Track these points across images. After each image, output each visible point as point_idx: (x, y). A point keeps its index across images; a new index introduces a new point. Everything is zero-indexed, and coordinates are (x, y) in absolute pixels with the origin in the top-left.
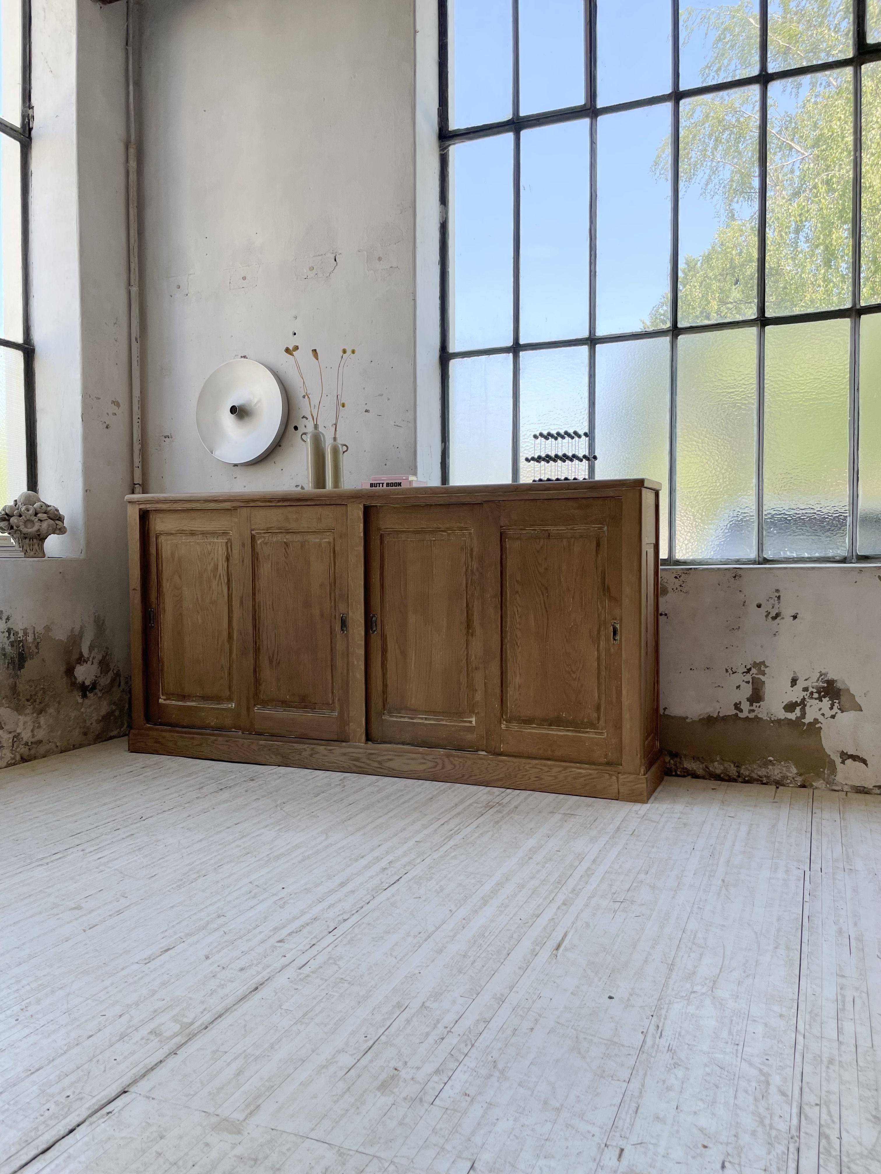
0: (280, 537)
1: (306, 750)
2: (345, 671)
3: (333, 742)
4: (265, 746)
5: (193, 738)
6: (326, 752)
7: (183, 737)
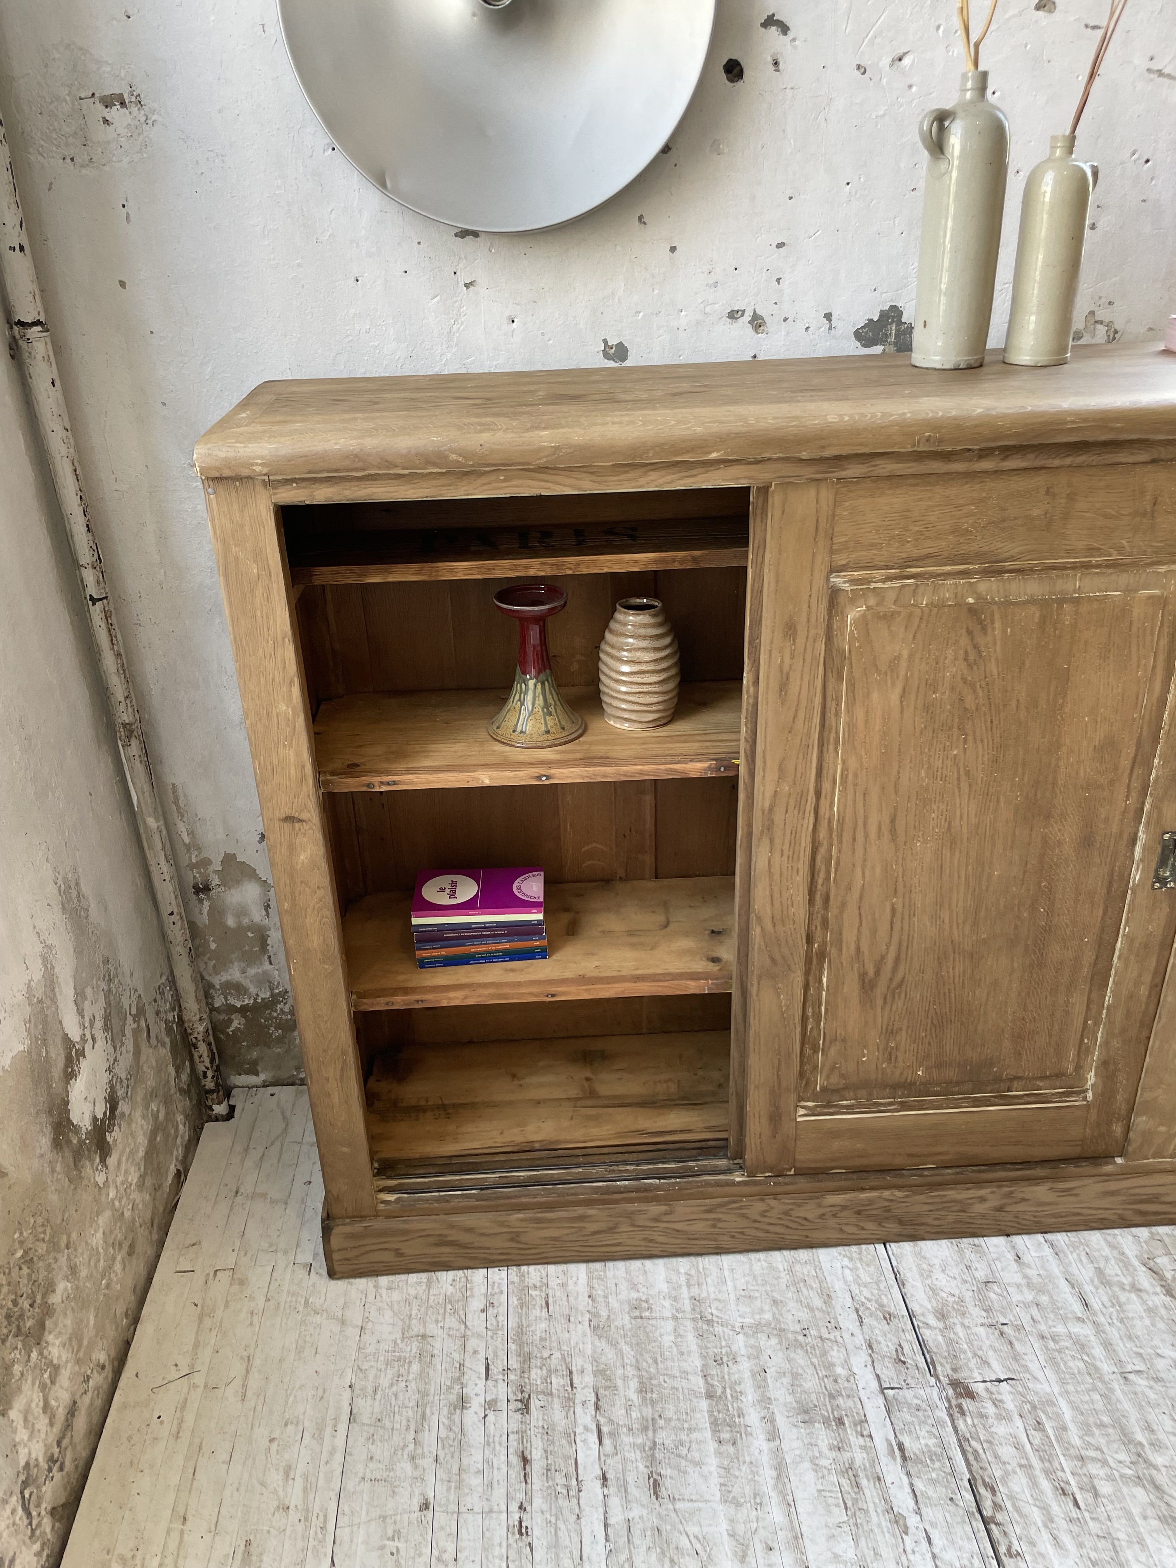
0: (948, 589)
1: (982, 1199)
2: (1144, 991)
3: (1072, 1169)
4: (844, 1207)
5: (582, 1218)
6: (1051, 1197)
7: (540, 1221)
